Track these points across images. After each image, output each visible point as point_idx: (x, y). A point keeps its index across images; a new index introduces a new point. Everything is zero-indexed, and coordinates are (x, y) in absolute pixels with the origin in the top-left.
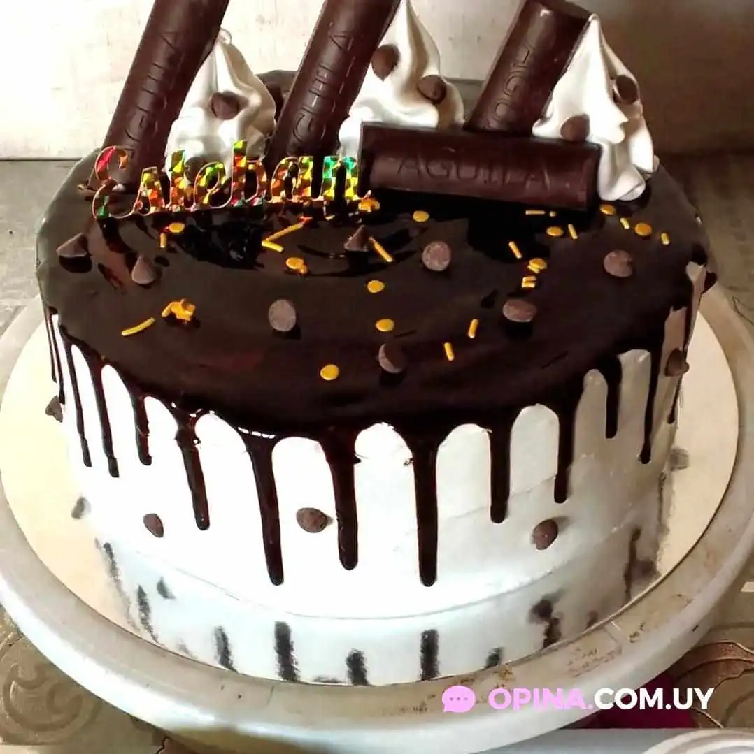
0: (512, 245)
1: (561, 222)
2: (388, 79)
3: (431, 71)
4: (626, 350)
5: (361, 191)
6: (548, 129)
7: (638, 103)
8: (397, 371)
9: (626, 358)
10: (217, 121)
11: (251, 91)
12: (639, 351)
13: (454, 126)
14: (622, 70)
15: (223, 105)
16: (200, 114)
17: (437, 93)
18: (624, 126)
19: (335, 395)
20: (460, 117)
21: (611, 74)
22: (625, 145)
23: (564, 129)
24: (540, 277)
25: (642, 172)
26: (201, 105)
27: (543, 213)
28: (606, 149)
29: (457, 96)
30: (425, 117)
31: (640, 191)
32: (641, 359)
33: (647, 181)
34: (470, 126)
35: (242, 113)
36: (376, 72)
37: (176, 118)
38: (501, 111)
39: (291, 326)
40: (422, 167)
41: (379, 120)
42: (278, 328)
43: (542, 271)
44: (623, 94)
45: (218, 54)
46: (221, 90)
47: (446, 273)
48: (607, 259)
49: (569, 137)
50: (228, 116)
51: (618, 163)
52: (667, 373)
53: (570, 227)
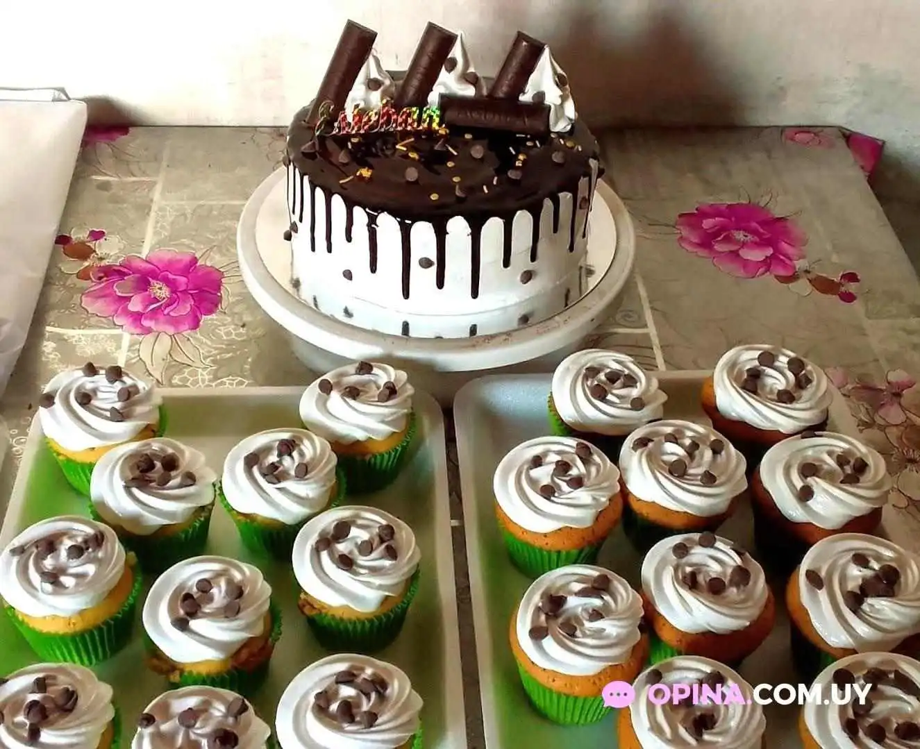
0: (511, 149)
1: (532, 140)
2: (452, 72)
3: (472, 70)
4: (562, 192)
5: (440, 125)
6: (526, 98)
7: (567, 86)
8: (463, 196)
9: (561, 195)
10: (370, 91)
11: (385, 78)
12: (567, 193)
13: (482, 96)
14: (559, 70)
15: (373, 84)
16: (363, 88)
17: (474, 80)
18: (561, 96)
19: (438, 206)
20: (485, 92)
21: (555, 72)
22: (562, 105)
23: (533, 98)
24: (524, 162)
25: (570, 120)
26: (364, 83)
27: (523, 136)
28: (553, 107)
29: (483, 82)
30: (469, 91)
31: (569, 128)
32: (568, 197)
33: (573, 124)
34: (490, 95)
35: (382, 88)
36: (446, 70)
37: (350, 90)
38: (505, 89)
39: (415, 179)
40: (469, 114)
41: (447, 92)
42: (410, 180)
43: (524, 159)
44: (560, 82)
45: (371, 60)
46: (372, 77)
47: (482, 160)
48: (553, 155)
49: (536, 100)
50: (376, 89)
51: (559, 116)
52: (581, 208)
53: (537, 143)
